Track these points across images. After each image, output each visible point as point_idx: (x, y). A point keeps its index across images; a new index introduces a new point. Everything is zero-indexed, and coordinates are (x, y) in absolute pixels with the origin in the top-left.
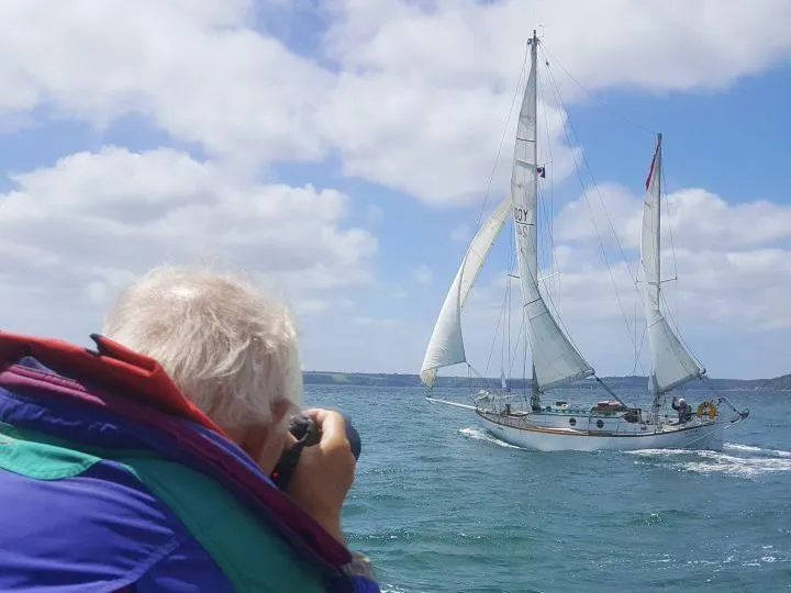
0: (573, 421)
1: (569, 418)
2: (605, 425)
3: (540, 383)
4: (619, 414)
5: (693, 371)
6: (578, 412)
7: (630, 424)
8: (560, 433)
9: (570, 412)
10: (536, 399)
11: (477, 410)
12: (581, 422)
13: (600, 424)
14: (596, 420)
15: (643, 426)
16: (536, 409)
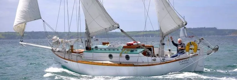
0: (111, 56)
1: (109, 54)
2: (131, 58)
3: (91, 31)
4: (140, 50)
5: (180, 23)
6: (114, 50)
7: (146, 57)
8: (102, 64)
9: (109, 49)
10: (88, 41)
11: (52, 50)
12: (116, 57)
13: (127, 57)
14: (125, 55)
15: (153, 58)
16: (88, 49)
